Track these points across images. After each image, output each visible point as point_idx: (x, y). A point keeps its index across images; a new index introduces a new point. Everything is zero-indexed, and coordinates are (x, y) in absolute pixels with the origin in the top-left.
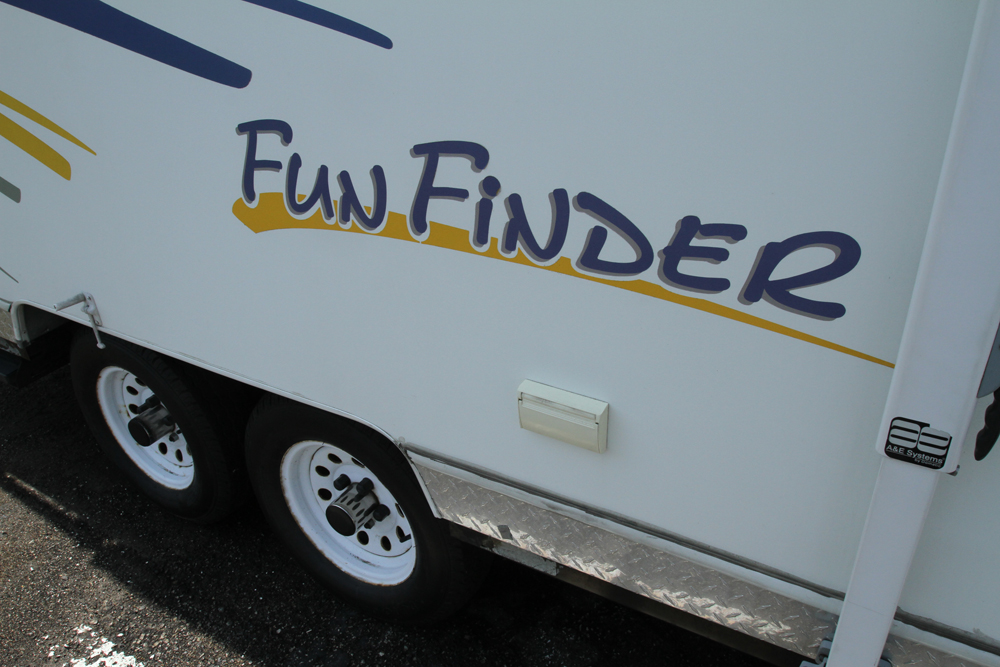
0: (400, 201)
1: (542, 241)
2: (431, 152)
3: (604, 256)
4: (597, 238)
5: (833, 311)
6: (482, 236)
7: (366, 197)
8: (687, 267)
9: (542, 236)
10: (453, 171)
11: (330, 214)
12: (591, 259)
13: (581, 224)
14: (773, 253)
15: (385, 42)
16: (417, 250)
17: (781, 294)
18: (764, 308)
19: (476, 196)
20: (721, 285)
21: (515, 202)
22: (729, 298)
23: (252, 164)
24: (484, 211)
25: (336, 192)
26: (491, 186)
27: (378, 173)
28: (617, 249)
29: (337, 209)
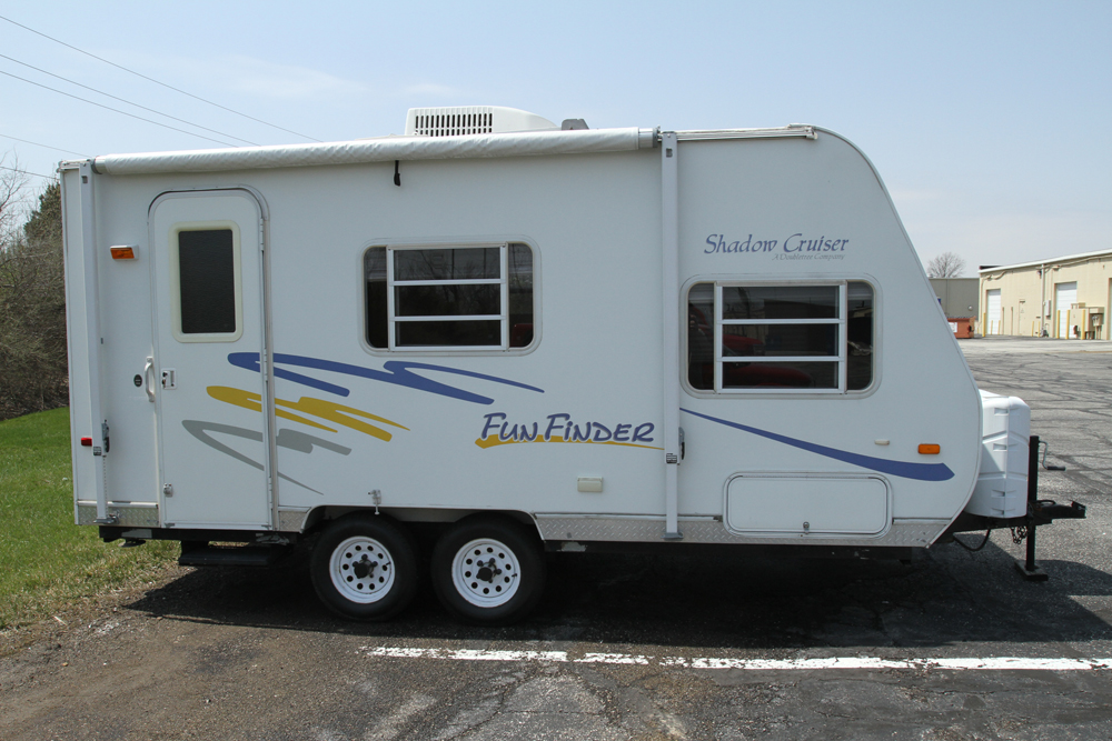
0: (542, 431)
1: (584, 436)
2: (553, 417)
3: (600, 437)
4: (598, 432)
5: (651, 440)
6: (567, 437)
7: (530, 431)
8: (620, 436)
9: (584, 435)
10: (558, 421)
11: (516, 438)
12: (597, 438)
13: (594, 430)
14: (638, 429)
15: (543, 391)
16: (547, 444)
17: (640, 438)
18: (637, 442)
19: (566, 427)
20: (627, 439)
21: (577, 427)
22: (629, 441)
23: (488, 426)
24: (568, 430)
25: (519, 431)
26: (570, 424)
27: (535, 425)
28: (603, 434)
29: (519, 437)
